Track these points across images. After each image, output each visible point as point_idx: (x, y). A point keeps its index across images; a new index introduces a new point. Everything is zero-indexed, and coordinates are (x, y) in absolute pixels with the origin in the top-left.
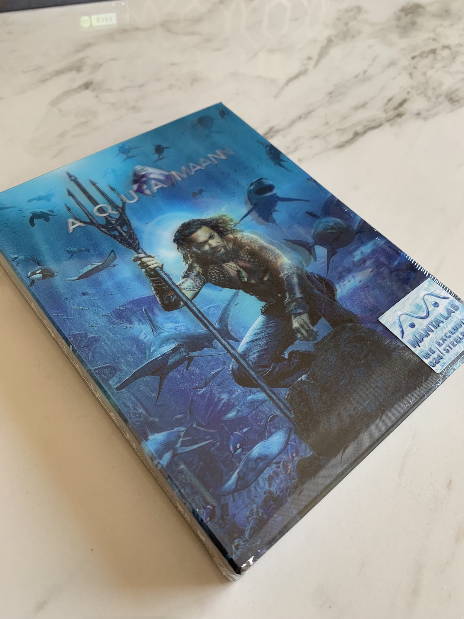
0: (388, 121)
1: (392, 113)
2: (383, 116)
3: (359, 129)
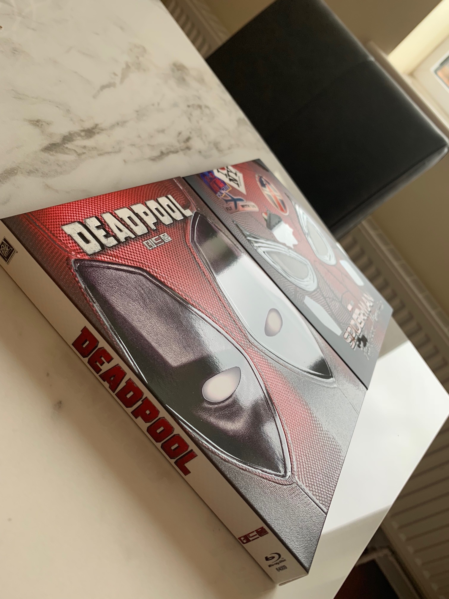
0: (182, 150)
1: (183, 145)
2: (177, 145)
3: (164, 149)
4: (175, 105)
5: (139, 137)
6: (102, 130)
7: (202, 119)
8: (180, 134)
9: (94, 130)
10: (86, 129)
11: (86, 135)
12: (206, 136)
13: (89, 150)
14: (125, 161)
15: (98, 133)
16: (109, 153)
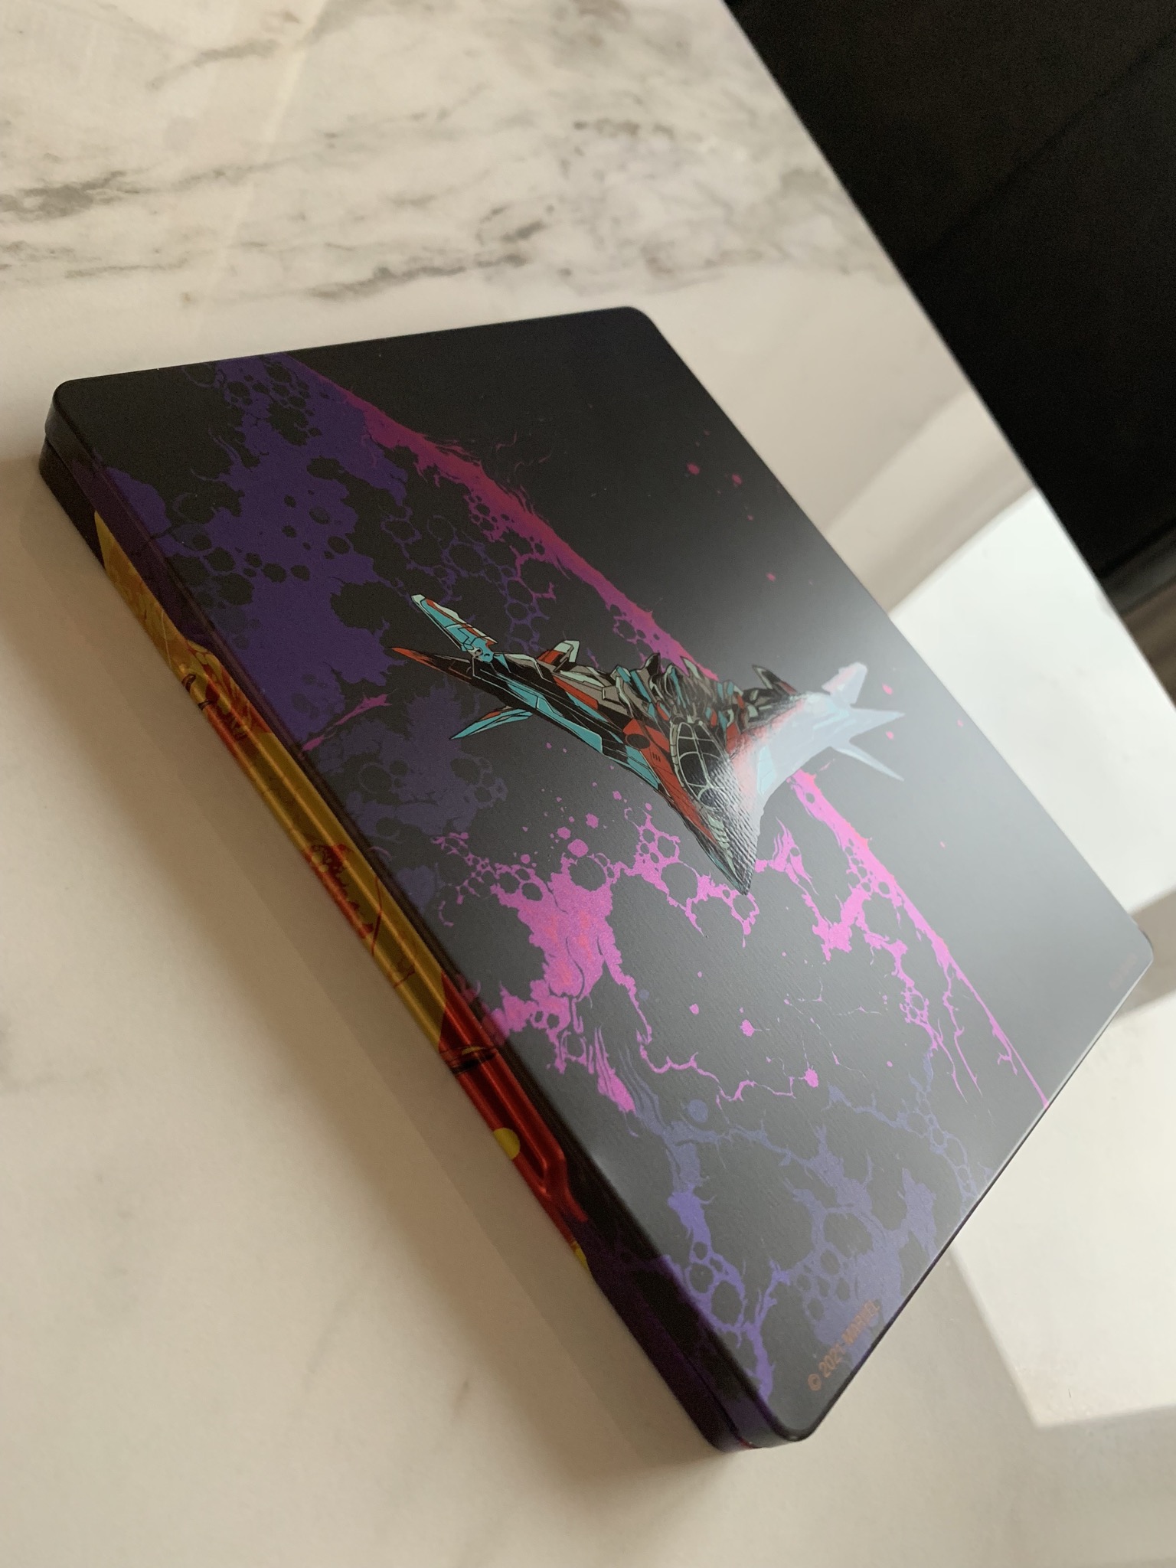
4: (521, 119)
5: (302, 217)
6: (136, 192)
7: (622, 167)
8: (496, 212)
9: (90, 192)
10: (57, 186)
11: (42, 207)
12: (616, 221)
13: (33, 258)
14: (187, 298)
15: (108, 201)
16: (122, 269)
